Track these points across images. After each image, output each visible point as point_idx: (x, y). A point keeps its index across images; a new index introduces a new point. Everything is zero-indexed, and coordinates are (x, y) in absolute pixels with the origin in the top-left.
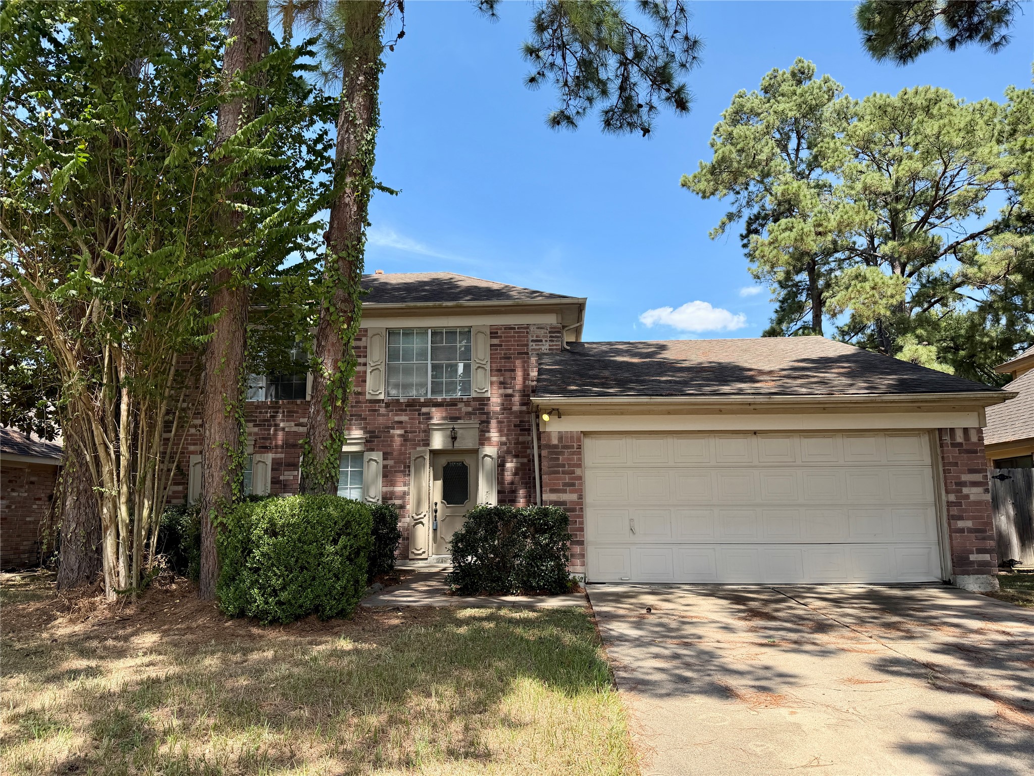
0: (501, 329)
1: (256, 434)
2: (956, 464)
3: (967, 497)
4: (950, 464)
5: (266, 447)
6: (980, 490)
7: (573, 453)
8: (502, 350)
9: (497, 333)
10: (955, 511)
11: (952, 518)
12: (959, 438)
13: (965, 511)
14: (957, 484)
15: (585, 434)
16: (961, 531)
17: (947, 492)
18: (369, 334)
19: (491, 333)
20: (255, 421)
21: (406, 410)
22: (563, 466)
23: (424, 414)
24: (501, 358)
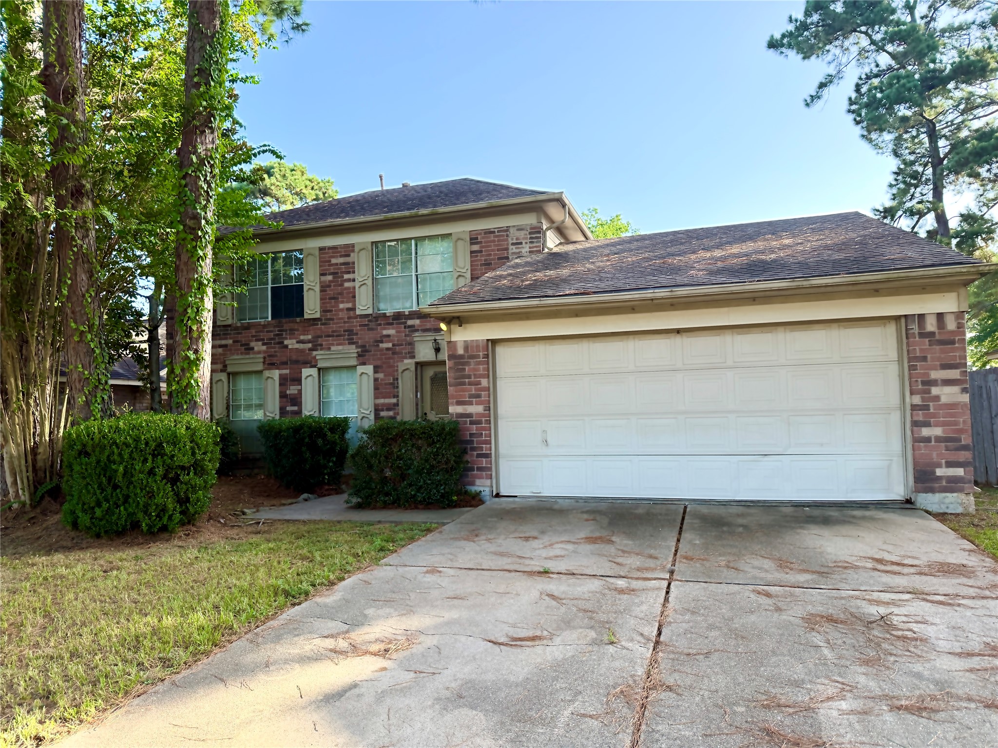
0: (480, 234)
1: (265, 352)
2: (924, 359)
3: (937, 398)
4: (916, 359)
5: (273, 364)
6: (956, 389)
7: (479, 363)
8: (481, 256)
9: (477, 238)
10: (920, 416)
11: (915, 424)
12: (931, 325)
13: (934, 416)
14: (924, 383)
15: (494, 342)
16: (928, 440)
17: (912, 393)
18: (357, 249)
19: (471, 239)
20: (263, 340)
21: (392, 324)
22: (469, 377)
23: (410, 327)
24: (481, 265)
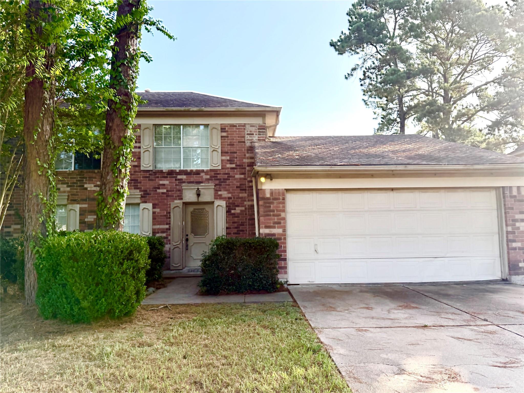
0: (227, 126)
1: (68, 192)
2: (513, 209)
3: (518, 228)
4: (509, 208)
7: (280, 203)
8: (228, 140)
9: (225, 129)
10: (511, 237)
11: (509, 241)
12: (515, 192)
13: (517, 237)
14: (513, 221)
15: (287, 190)
18: (142, 128)
19: (221, 129)
20: (67, 183)
21: (167, 177)
22: (273, 211)
23: (179, 180)
24: (228, 145)
